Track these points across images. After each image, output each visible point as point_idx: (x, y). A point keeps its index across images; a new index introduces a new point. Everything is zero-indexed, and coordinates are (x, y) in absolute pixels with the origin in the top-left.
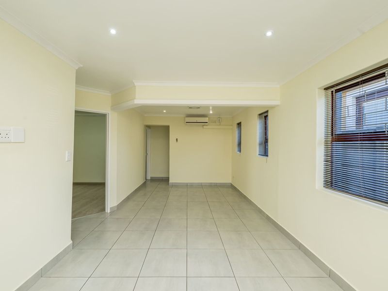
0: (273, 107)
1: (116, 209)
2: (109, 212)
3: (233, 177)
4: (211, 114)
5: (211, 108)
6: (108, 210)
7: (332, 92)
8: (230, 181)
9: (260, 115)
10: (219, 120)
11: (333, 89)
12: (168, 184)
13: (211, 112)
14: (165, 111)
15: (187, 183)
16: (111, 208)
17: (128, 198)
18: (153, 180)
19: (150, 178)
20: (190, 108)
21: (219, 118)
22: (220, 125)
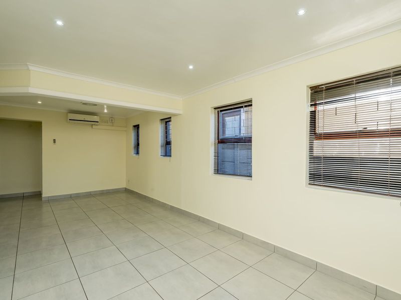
0: (175, 115)
3: (129, 181)
4: (105, 113)
5: (105, 107)
7: (218, 111)
8: (124, 186)
9: (161, 120)
10: (112, 120)
11: (219, 110)
12: (41, 199)
13: (106, 111)
14: (39, 102)
15: (71, 195)
20: (84, 104)
21: (112, 118)
22: (113, 126)
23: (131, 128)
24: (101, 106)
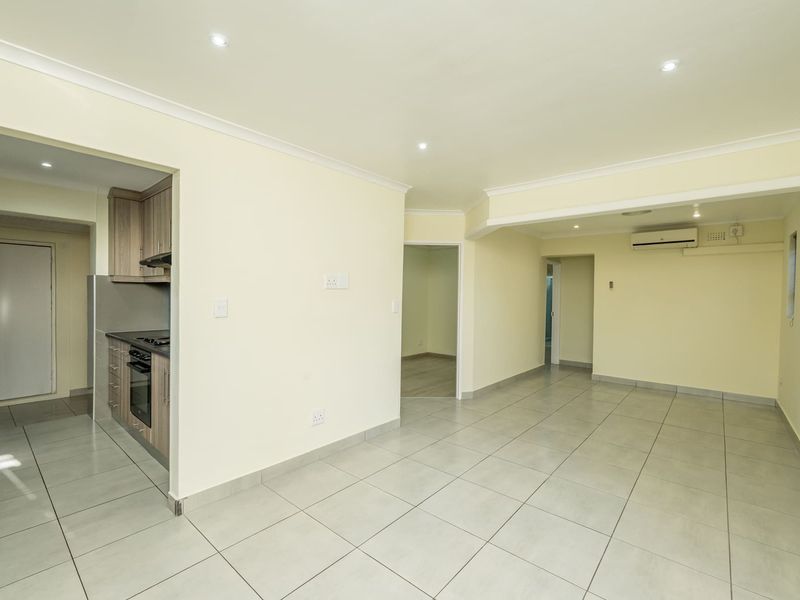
1: (471, 397)
2: (460, 398)
4: (699, 220)
5: (695, 207)
6: (459, 396)
10: (735, 231)
12: (590, 378)
13: (697, 215)
14: (576, 227)
15: (636, 382)
16: (463, 393)
17: (498, 387)
18: (565, 366)
19: (558, 363)
21: (736, 224)
22: (738, 244)
23: (788, 240)
24: (688, 207)
